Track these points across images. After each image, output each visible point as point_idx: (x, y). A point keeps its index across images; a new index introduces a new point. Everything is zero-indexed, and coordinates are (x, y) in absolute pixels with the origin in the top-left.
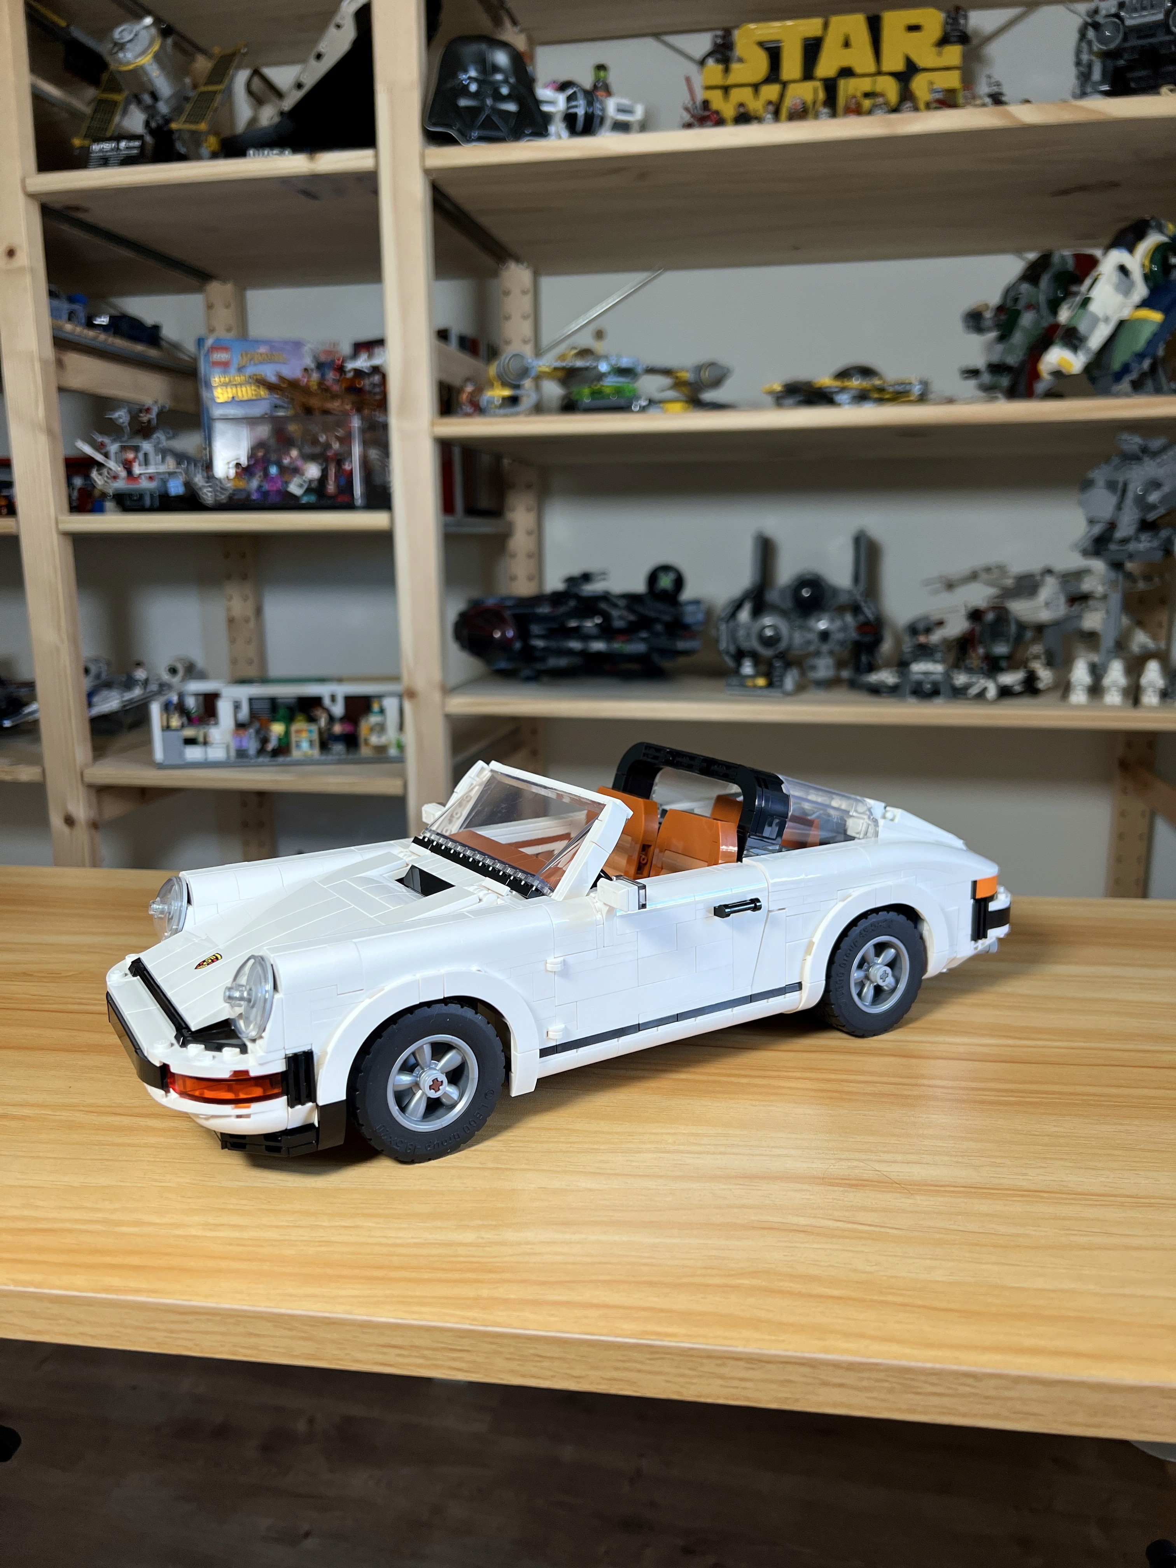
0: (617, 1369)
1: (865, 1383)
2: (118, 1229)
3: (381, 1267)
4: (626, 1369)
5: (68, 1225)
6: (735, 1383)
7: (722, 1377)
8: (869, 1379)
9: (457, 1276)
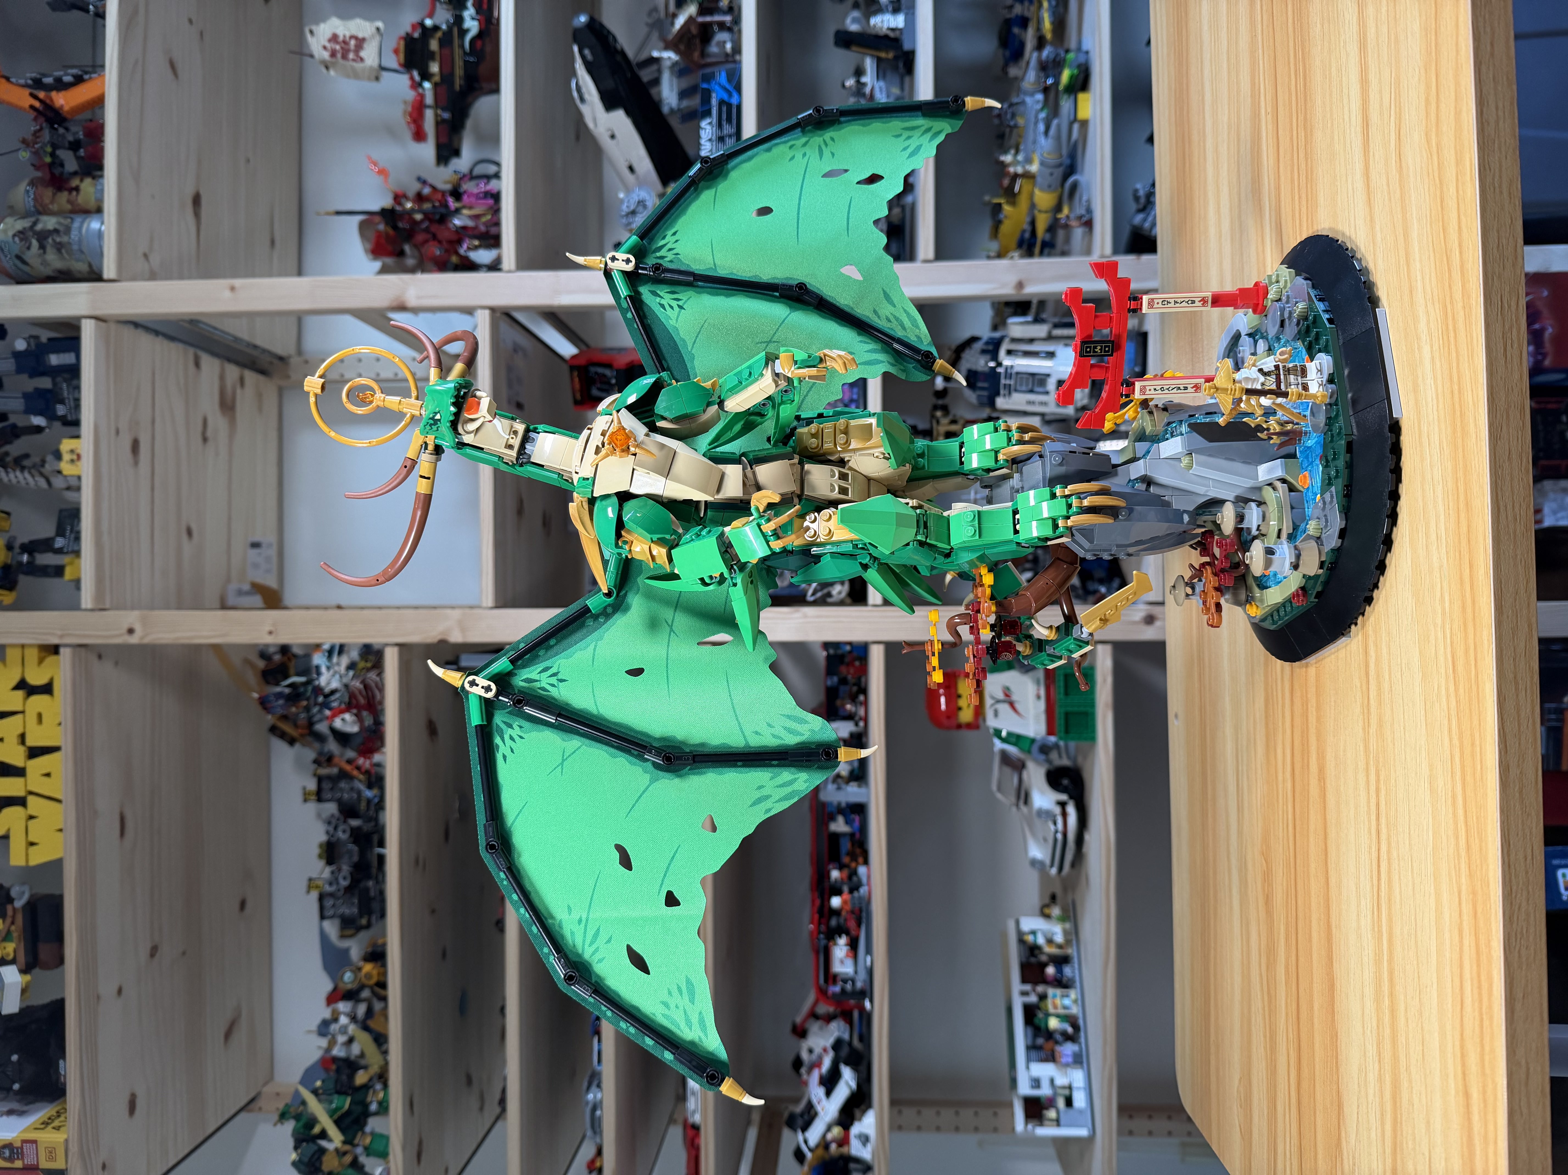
0: (1501, 192)
1: (1488, 29)
2: (1447, 610)
3: (1452, 392)
4: (1500, 187)
5: (1449, 650)
6: (1501, 113)
7: (1497, 122)
8: (1485, 27)
9: (1452, 335)
